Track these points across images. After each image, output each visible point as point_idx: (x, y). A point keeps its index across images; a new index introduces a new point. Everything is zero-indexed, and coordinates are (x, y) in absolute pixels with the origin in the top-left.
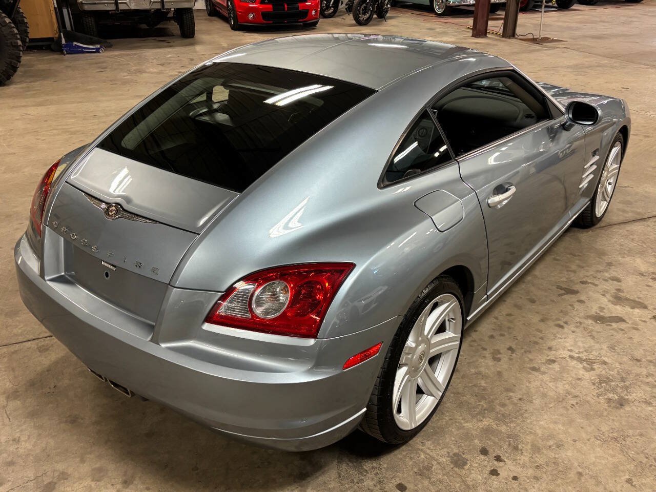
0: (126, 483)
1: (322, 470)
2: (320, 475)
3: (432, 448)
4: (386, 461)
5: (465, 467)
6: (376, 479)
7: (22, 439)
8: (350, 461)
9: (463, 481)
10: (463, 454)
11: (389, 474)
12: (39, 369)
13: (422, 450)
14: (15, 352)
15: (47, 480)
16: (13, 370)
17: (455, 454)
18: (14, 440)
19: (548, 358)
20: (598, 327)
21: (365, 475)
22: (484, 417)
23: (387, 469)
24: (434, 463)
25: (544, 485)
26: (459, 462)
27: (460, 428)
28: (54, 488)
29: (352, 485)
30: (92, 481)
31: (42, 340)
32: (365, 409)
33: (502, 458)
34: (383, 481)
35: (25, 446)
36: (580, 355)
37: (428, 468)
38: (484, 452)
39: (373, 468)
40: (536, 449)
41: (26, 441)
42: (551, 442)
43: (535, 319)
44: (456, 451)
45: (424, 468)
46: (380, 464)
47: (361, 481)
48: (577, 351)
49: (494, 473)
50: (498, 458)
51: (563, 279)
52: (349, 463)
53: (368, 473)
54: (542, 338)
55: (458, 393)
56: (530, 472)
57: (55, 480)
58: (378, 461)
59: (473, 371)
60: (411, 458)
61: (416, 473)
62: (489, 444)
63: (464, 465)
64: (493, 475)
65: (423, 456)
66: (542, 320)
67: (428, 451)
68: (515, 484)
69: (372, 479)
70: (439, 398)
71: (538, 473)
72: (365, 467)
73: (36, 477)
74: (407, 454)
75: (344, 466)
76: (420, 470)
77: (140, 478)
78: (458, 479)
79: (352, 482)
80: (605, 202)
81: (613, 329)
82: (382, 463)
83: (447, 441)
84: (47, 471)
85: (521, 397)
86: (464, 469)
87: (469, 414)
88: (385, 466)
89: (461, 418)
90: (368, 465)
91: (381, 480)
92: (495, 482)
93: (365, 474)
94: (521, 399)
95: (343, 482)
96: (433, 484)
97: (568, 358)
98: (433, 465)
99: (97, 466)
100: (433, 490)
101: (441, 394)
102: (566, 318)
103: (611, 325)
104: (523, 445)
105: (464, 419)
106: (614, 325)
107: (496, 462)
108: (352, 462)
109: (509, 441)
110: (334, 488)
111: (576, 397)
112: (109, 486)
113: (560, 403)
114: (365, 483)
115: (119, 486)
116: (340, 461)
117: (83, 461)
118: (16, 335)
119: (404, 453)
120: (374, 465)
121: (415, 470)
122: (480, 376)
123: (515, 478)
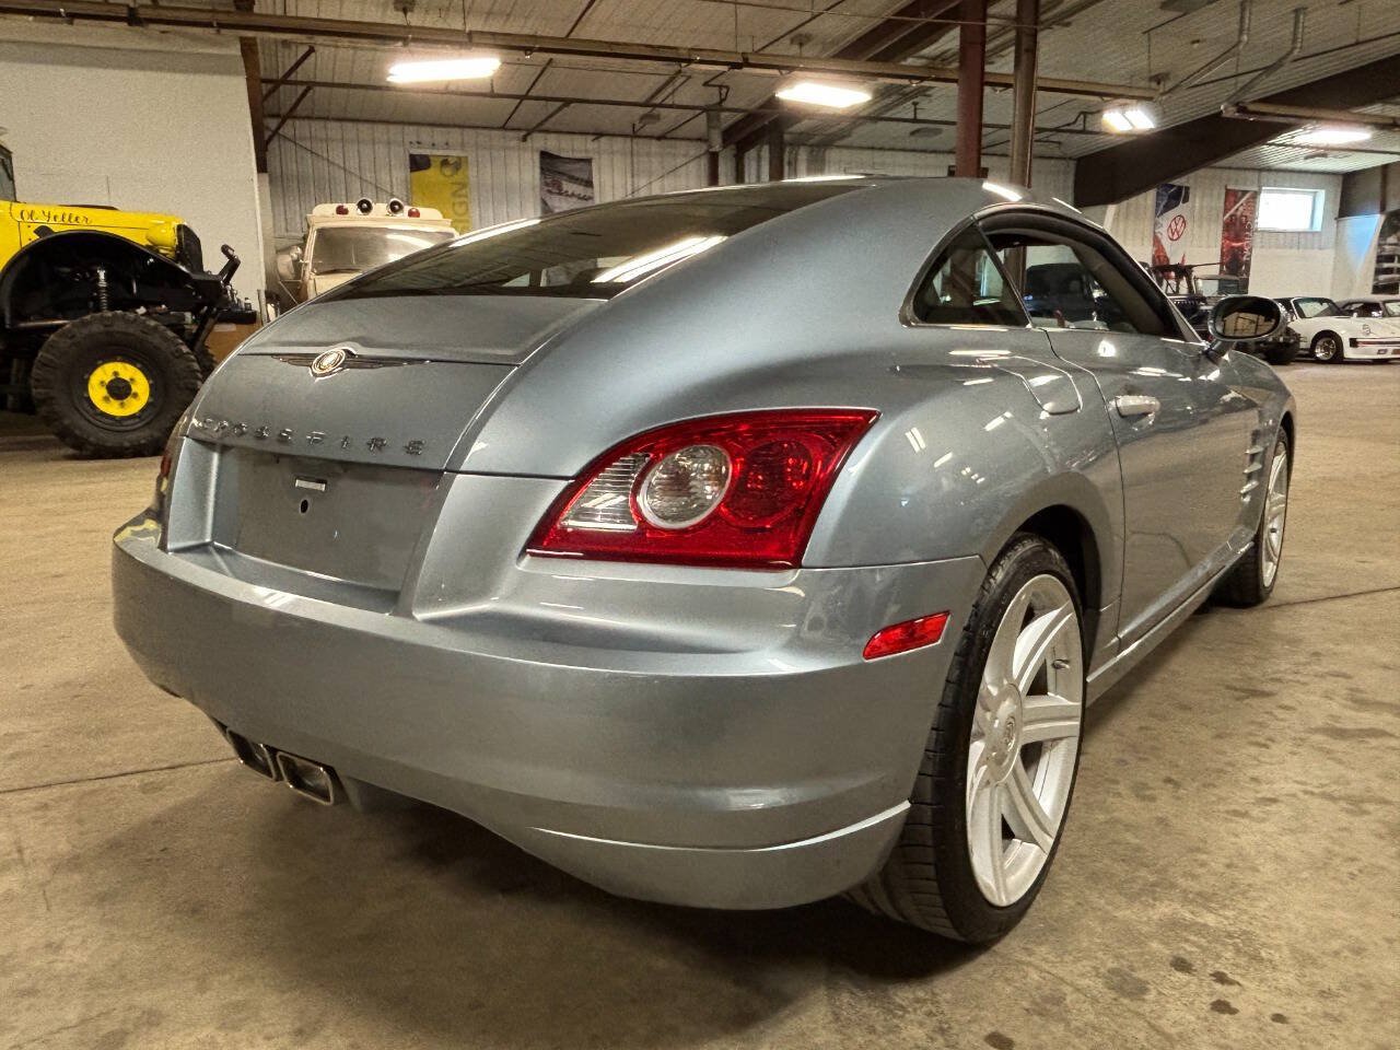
0: (301, 1034)
1: (791, 1007)
2: (788, 1016)
3: (1051, 957)
4: (948, 987)
5: (1146, 997)
6: (932, 1023)
7: (69, 943)
8: (858, 986)
9: (1152, 1027)
10: (1133, 970)
11: (961, 1014)
12: (136, 820)
13: (1029, 964)
14: (93, 792)
15: (108, 1026)
16: (80, 822)
17: (1112, 971)
18: (49, 946)
19: (1259, 796)
20: (1340, 746)
21: (902, 1017)
22: (1155, 899)
23: (955, 1003)
24: (1067, 989)
25: (1358, 1032)
26: (1128, 986)
27: (1106, 919)
28: (122, 1043)
29: (873, 1037)
30: (219, 1028)
31: (153, 773)
32: (906, 805)
33: (1230, 976)
34: (950, 1028)
35: (73, 957)
36: (1326, 789)
37: (1058, 1000)
38: (1181, 965)
39: (917, 1000)
40: (1304, 960)
41: (75, 949)
42: (1336, 944)
43: (1204, 735)
44: (1111, 964)
45: (1046, 999)
46: (933, 994)
47: (895, 1029)
48: (1315, 783)
49: (1221, 1007)
50: (1221, 978)
51: (1232, 674)
52: (855, 990)
53: (909, 1012)
54: (1230, 764)
55: (1081, 856)
56: (1312, 1004)
57: (130, 1026)
58: (928, 988)
59: (1102, 817)
60: (1007, 980)
61: (1027, 1010)
62: (1187, 950)
63: (1144, 994)
64: (1222, 1011)
65: (1034, 976)
66: (1219, 736)
67: (1046, 967)
68: (1283, 1030)
69: (921, 1024)
70: (1048, 850)
71: (1333, 1007)
72: (898, 1000)
73: (83, 1021)
74: (994, 971)
75: (845, 997)
76: (1034, 1002)
77: (338, 1024)
78: (1141, 1023)
79: (872, 1030)
80: (1271, 564)
81: (1372, 748)
82: (937, 991)
83: (1085, 944)
84: (112, 1007)
85: (1228, 861)
86: (1144, 1000)
87: (1120, 893)
88: (948, 996)
89: (1102, 901)
90: (904, 994)
91: (946, 1026)
92: (1231, 1027)
93: (900, 1013)
94: (1228, 866)
95: (849, 1031)
96: (1080, 1033)
97: (1301, 795)
98: (1065, 994)
99: (238, 997)
100: (1084, 1048)
101: (1051, 841)
102: (1268, 733)
103: (1367, 742)
104: (1272, 952)
105: (1112, 904)
106: (1374, 742)
107: (1218, 986)
108: (863, 989)
109: (1235, 945)
110: (827, 1043)
111: (1353, 859)
112: (260, 1040)
113: (1322, 872)
114: (904, 1034)
115: (285, 1041)
116: (832, 987)
117: (202, 986)
118: (100, 764)
119: (990, 970)
120: (921, 994)
121: (1025, 1004)
122: (1120, 826)
123: (1278, 1018)
